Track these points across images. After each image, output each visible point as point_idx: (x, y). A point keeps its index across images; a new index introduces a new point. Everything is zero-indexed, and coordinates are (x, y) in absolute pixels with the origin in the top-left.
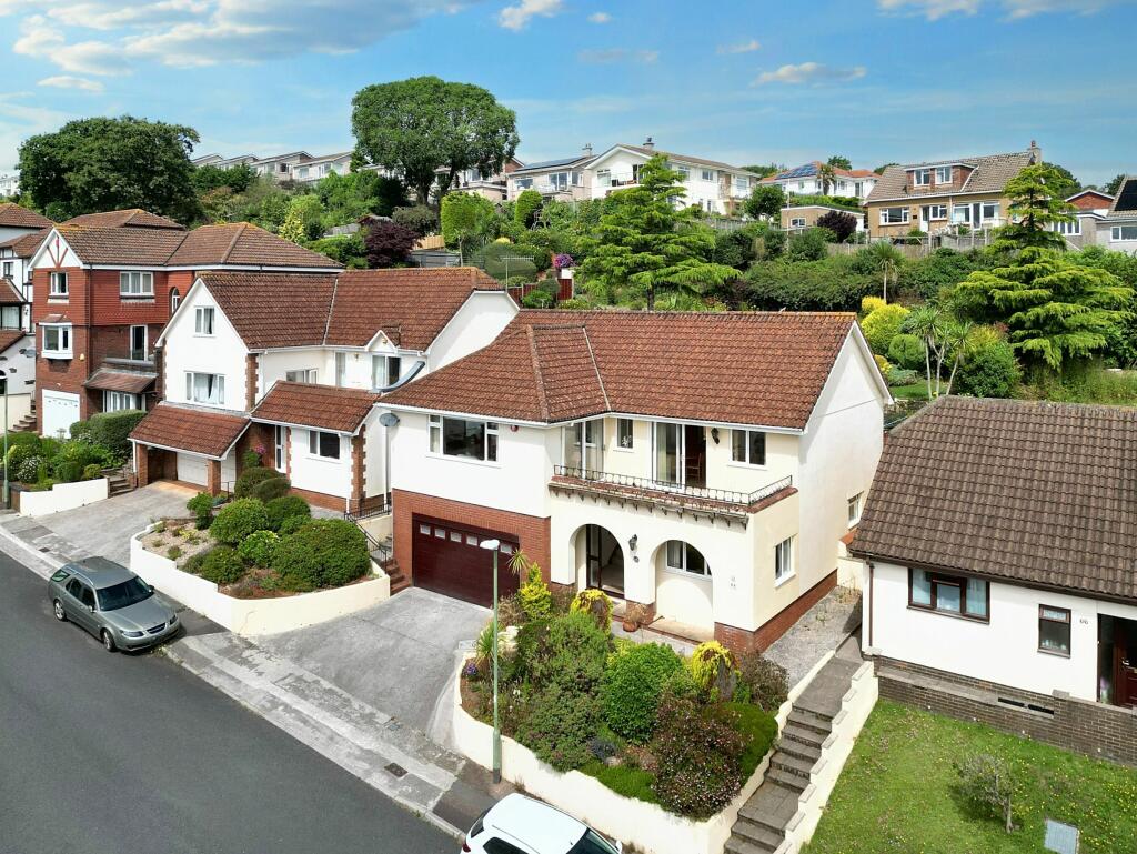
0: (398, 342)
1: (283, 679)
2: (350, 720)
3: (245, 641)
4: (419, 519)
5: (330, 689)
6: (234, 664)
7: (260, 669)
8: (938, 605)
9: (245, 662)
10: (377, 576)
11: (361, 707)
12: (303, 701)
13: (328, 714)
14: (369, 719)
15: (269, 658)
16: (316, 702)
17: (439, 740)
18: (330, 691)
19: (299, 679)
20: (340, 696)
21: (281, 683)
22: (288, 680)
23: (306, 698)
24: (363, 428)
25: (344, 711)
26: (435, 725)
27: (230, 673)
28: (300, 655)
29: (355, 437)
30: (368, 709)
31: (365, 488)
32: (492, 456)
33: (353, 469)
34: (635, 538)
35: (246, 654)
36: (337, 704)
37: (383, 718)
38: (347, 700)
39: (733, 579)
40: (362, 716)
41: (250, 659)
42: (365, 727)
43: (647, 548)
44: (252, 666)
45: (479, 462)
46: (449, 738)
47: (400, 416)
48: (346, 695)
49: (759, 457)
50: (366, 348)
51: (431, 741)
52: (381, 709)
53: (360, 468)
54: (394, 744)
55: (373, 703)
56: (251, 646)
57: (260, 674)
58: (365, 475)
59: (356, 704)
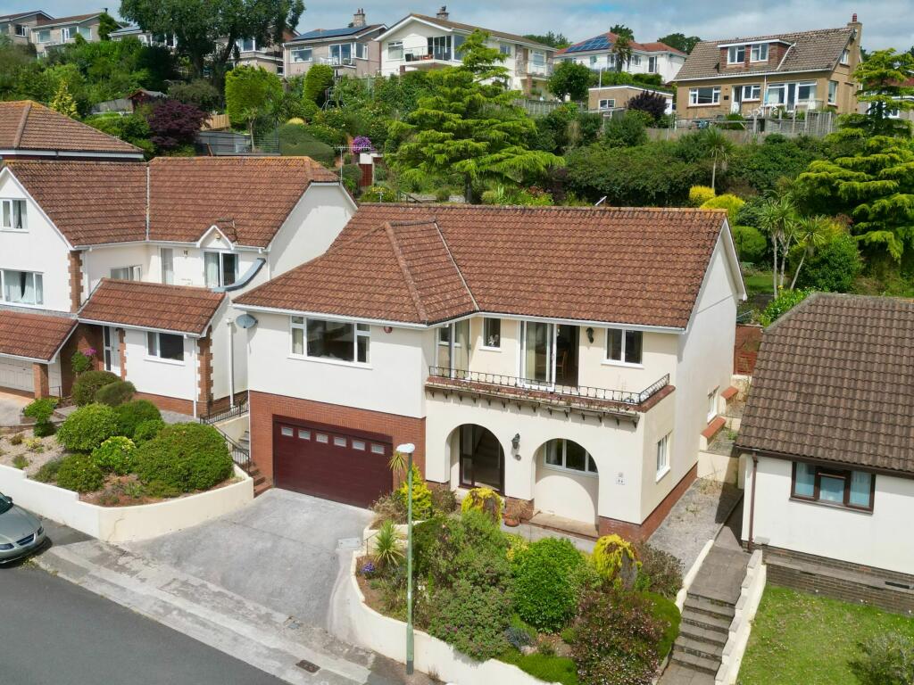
0: (235, 237)
1: (169, 584)
2: (250, 622)
3: (115, 548)
4: (279, 422)
5: (219, 592)
6: (113, 572)
7: (141, 575)
8: (821, 497)
9: (122, 569)
10: (242, 479)
11: (255, 609)
12: (195, 605)
13: (225, 616)
14: (268, 619)
15: (147, 565)
16: (209, 605)
17: (342, 636)
18: (219, 594)
19: (185, 583)
20: (231, 598)
21: (168, 588)
22: (173, 586)
23: (198, 601)
24: (210, 330)
25: (240, 612)
26: (335, 621)
27: (112, 581)
28: (179, 559)
29: (202, 339)
30: (264, 610)
31: (213, 390)
32: (362, 358)
33: (200, 371)
34: (518, 436)
35: (122, 561)
36: (230, 606)
37: (280, 618)
38: (239, 602)
39: (621, 475)
40: (260, 617)
41: (128, 566)
42: (265, 627)
43: (529, 448)
44: (133, 573)
45: (347, 363)
46: (351, 633)
47: (258, 317)
48: (237, 597)
49: (634, 356)
50: (198, 244)
51: (335, 638)
52: (277, 609)
53: (207, 370)
54: (299, 642)
55: (267, 603)
56: (124, 553)
57: (143, 580)
58: (213, 376)
59: (250, 605)
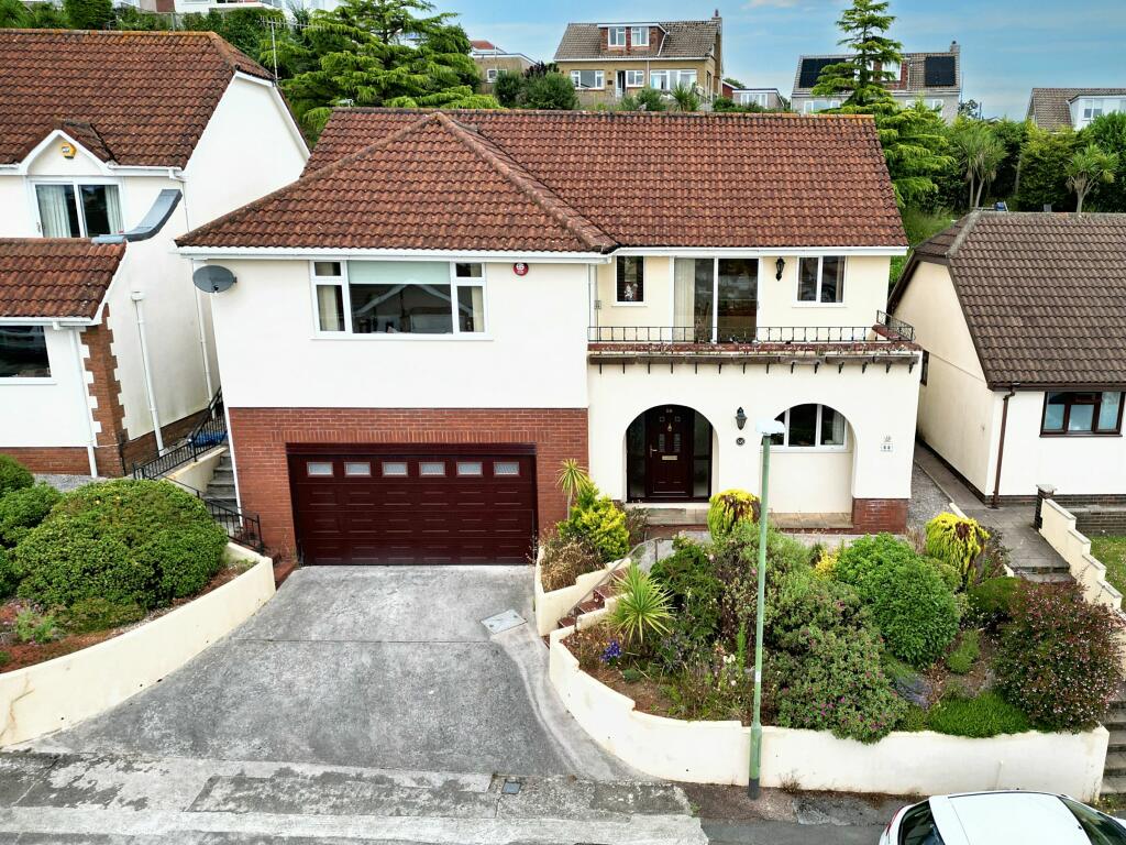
1: (206, 793)
2: (425, 811)
3: (27, 755)
5: (326, 775)
7: (128, 793)
9: (71, 796)
11: (420, 781)
12: (292, 817)
13: (371, 818)
14: (454, 794)
15: (128, 768)
16: (322, 807)
17: (605, 776)
18: (326, 779)
19: (240, 781)
20: (359, 778)
21: (208, 803)
22: (218, 793)
23: (292, 808)
25: (395, 798)
26: (574, 756)
28: (197, 735)
29: (92, 330)
30: (437, 779)
31: (126, 423)
32: (468, 325)
34: (740, 411)
35: (60, 778)
36: (368, 794)
37: (477, 782)
38: (379, 780)
39: (888, 439)
40: (435, 793)
41: (83, 784)
42: (462, 809)
46: (614, 765)
48: (368, 772)
50: (22, 168)
51: (596, 783)
52: (460, 769)
54: (543, 814)
55: (435, 764)
56: (55, 762)
57: (140, 804)
58: (122, 398)
59: (405, 779)
